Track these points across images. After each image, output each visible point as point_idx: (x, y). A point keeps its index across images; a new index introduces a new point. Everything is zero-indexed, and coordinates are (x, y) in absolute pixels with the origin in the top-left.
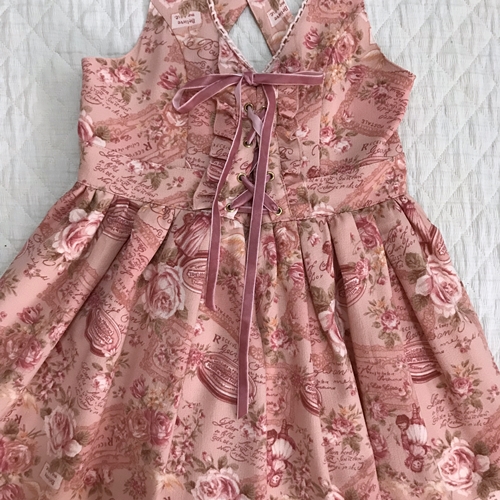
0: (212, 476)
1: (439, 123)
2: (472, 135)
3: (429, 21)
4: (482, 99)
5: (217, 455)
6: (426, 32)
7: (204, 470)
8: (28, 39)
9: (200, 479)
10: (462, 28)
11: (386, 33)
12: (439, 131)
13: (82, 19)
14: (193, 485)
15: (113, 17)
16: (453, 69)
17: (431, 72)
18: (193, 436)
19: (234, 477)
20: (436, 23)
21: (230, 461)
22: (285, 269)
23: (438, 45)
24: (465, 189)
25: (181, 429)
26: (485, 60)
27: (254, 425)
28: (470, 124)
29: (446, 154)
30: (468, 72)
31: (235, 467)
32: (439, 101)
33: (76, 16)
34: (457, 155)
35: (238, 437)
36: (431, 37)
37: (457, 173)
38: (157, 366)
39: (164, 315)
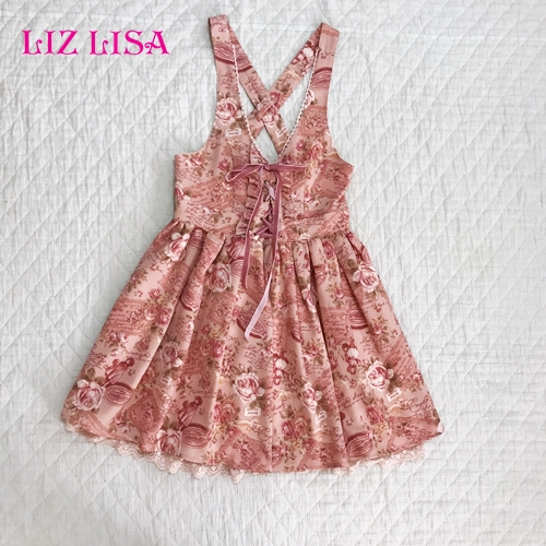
0: (244, 377)
1: (368, 191)
2: (386, 197)
3: (362, 136)
4: (391, 178)
5: (247, 365)
6: (361, 143)
7: (240, 374)
8: (144, 142)
9: (238, 378)
10: (380, 140)
11: (340, 142)
12: (368, 195)
13: (174, 132)
14: (234, 382)
15: (191, 130)
16: (376, 162)
17: (363, 163)
18: (234, 355)
19: (256, 378)
20: (367, 137)
21: (254, 369)
22: (284, 267)
23: (367, 149)
24: (382, 226)
25: (228, 351)
26: (392, 157)
27: (266, 349)
28: (385, 191)
29: (371, 207)
30: (384, 164)
31: (256, 372)
32: (368, 179)
33: (171, 130)
34: (377, 208)
35: (258, 356)
36: (364, 145)
37: (378, 218)
38: (217, 317)
39: (220, 290)
